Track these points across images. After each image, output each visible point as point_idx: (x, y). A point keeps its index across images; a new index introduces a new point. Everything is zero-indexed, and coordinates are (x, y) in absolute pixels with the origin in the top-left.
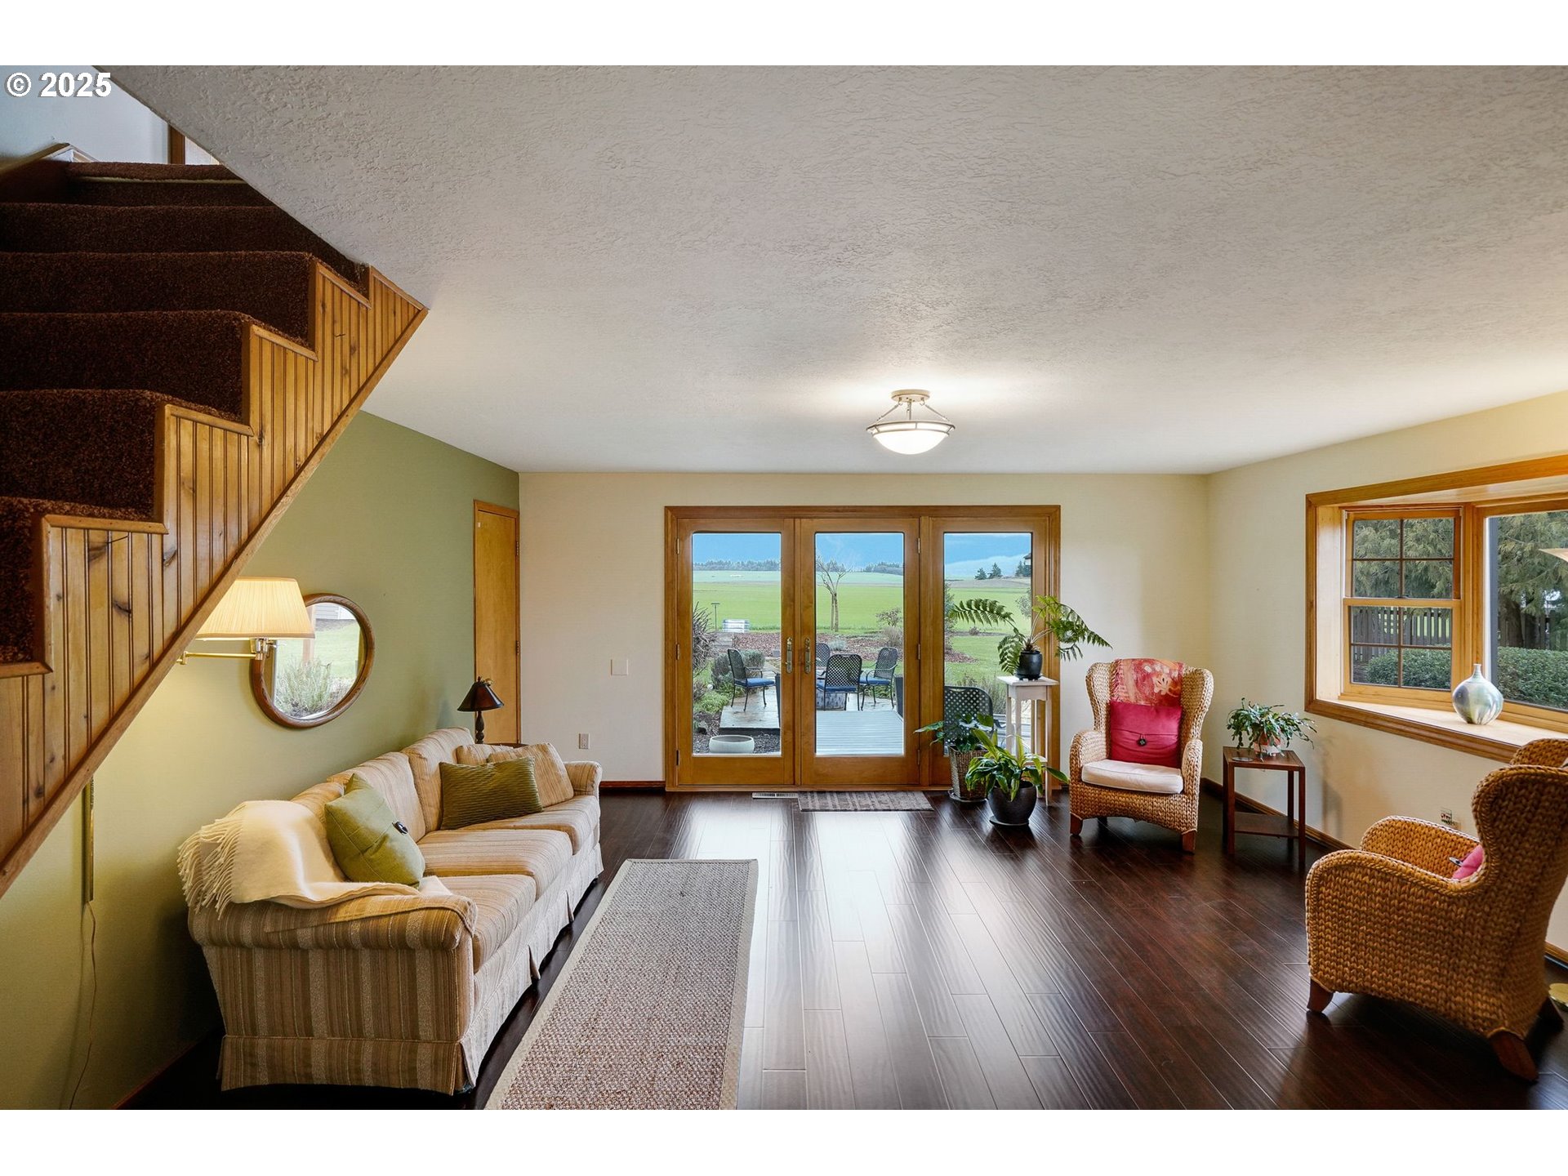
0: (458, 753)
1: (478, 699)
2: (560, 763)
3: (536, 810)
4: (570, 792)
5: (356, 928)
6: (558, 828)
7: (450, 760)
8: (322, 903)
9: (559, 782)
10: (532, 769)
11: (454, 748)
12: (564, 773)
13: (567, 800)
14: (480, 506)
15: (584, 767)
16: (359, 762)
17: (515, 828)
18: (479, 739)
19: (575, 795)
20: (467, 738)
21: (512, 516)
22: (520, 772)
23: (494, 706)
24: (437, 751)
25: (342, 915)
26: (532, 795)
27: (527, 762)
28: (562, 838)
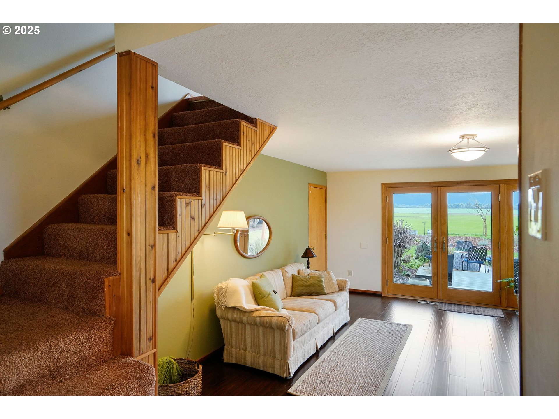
0: (299, 272)
1: (308, 254)
2: (334, 279)
3: (324, 294)
4: (337, 289)
5: (258, 319)
6: (330, 300)
7: (296, 273)
8: (249, 310)
9: (333, 285)
10: (323, 279)
11: (297, 269)
12: (335, 282)
13: (336, 292)
14: (311, 185)
15: (343, 281)
16: (265, 271)
17: (316, 299)
18: (308, 268)
19: (339, 291)
20: (303, 267)
21: (324, 189)
22: (319, 280)
23: (313, 256)
24: (292, 270)
25: (255, 314)
26: (323, 288)
27: (321, 277)
28: (331, 304)
